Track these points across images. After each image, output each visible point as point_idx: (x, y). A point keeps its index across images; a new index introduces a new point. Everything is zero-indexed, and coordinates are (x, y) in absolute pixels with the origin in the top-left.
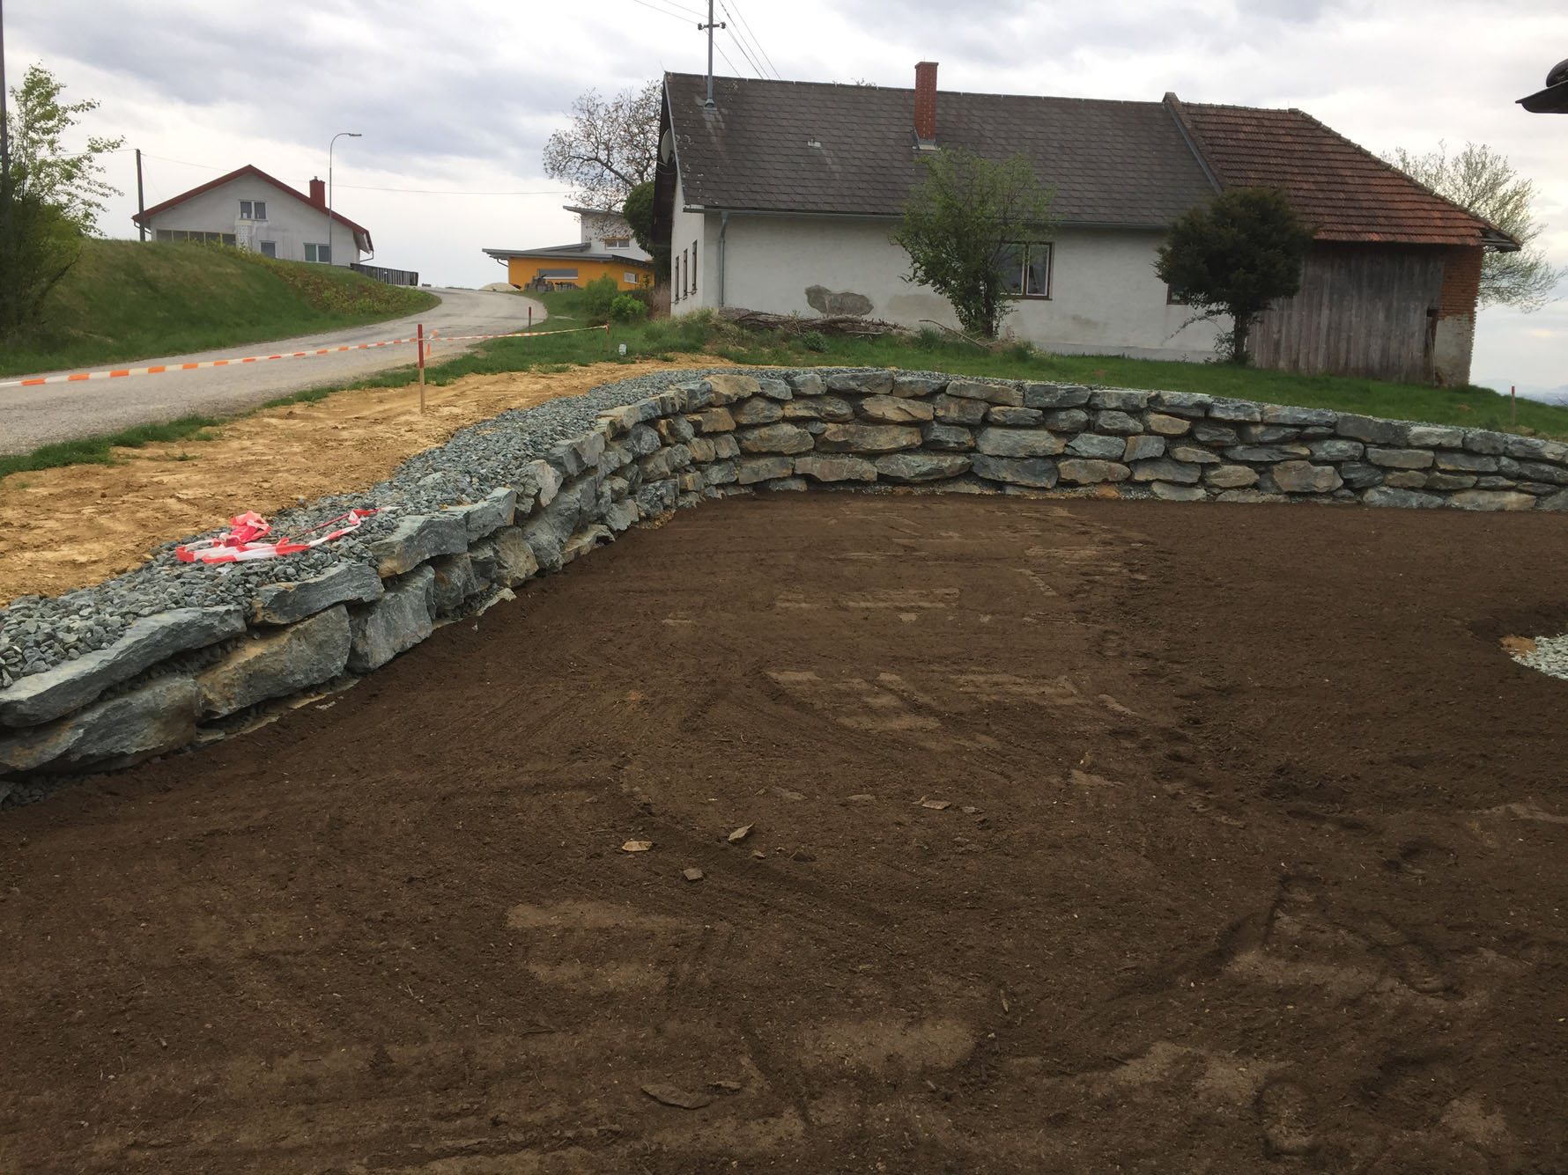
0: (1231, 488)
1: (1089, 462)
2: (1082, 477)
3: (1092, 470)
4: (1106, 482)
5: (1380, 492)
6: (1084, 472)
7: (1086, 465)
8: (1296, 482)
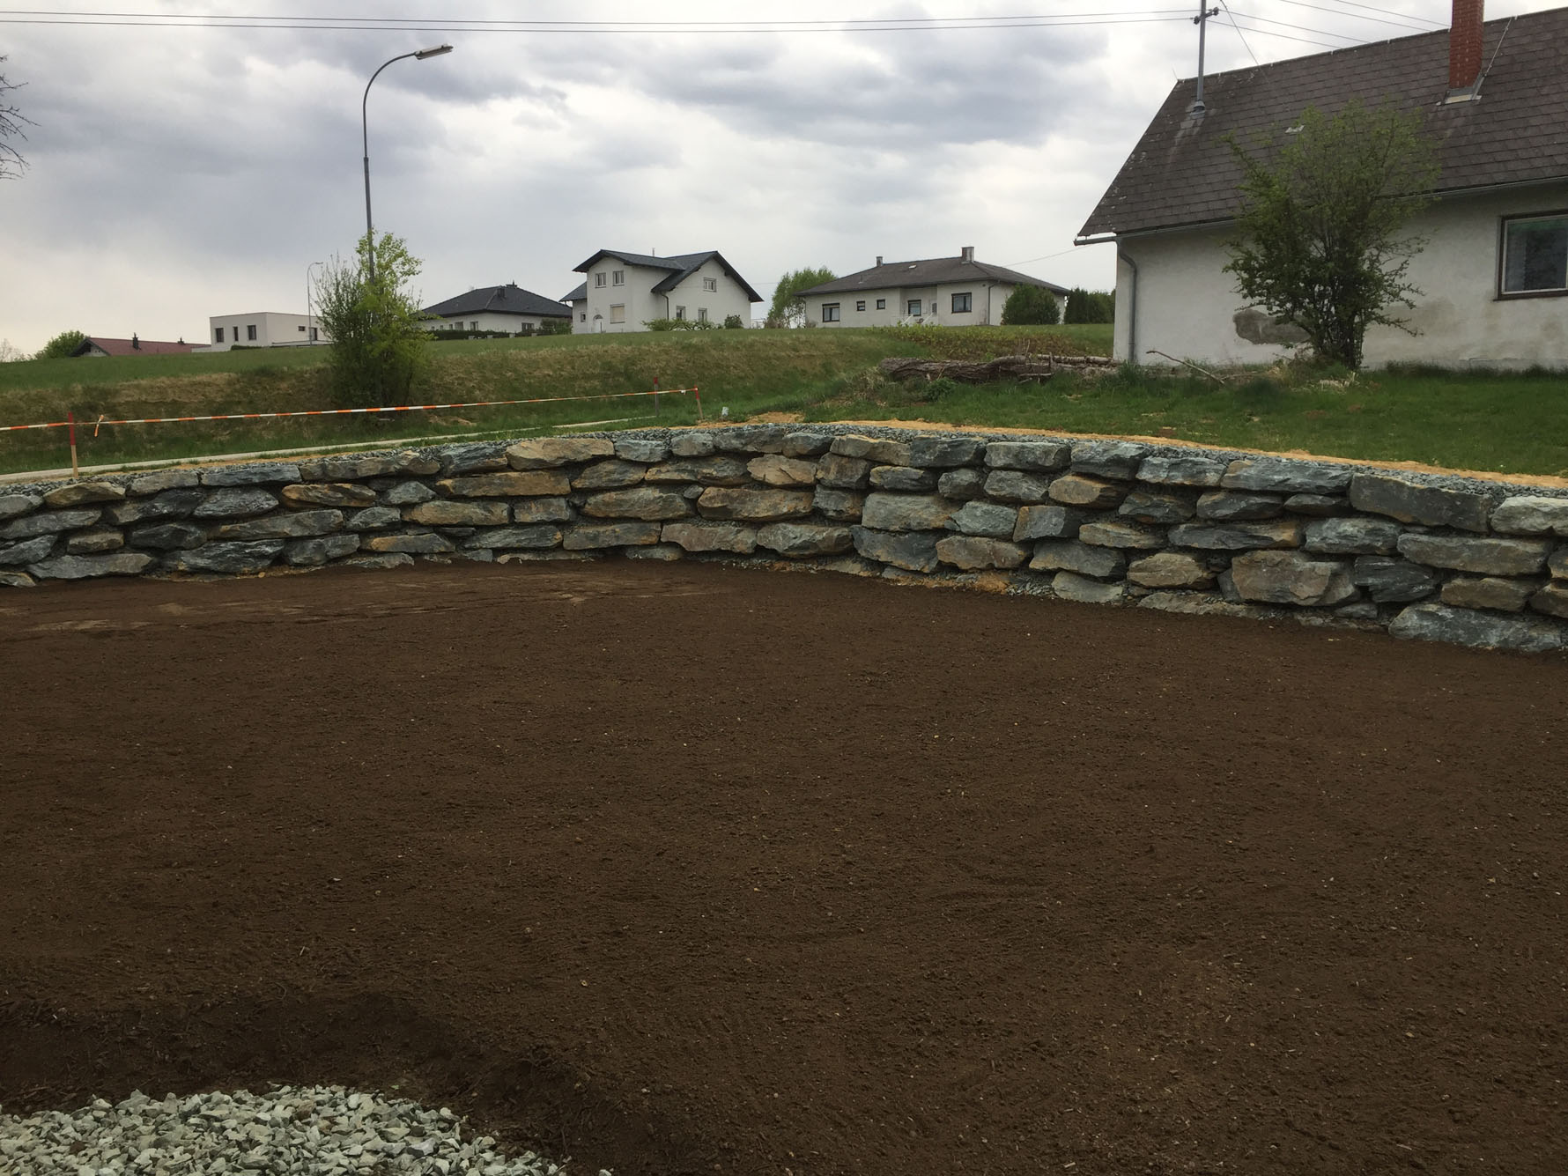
0: (1162, 589)
1: (972, 540)
2: (962, 560)
3: (972, 551)
4: (991, 568)
5: (1424, 615)
6: (964, 553)
7: (966, 545)
8: (1263, 585)
